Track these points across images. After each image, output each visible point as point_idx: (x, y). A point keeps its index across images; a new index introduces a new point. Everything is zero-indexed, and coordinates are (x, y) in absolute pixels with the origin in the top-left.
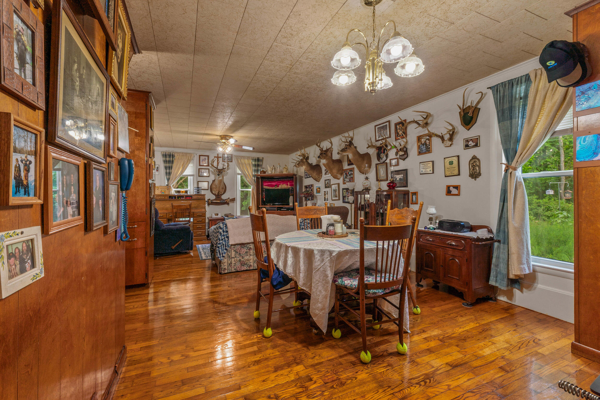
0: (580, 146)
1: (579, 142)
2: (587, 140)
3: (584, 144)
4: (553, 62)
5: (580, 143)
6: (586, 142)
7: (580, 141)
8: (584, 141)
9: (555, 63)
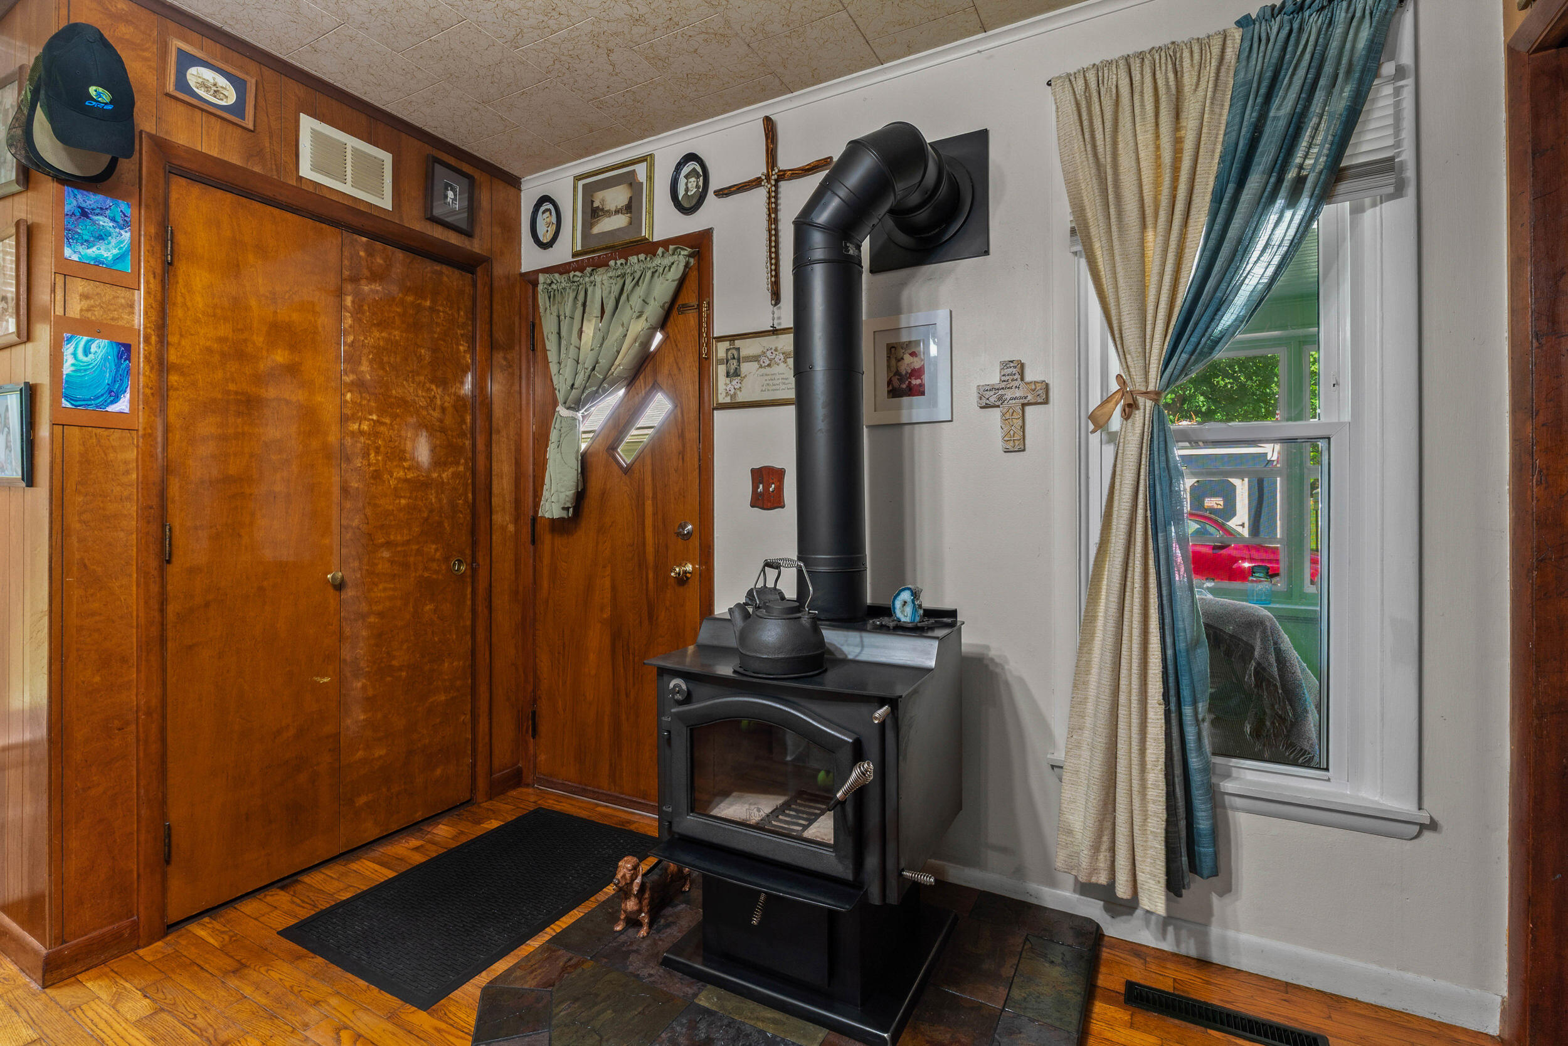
0: (73, 361)
1: (71, 350)
2: (92, 350)
3: (85, 359)
4: (106, 97)
5: (74, 355)
6: (91, 356)
7: (76, 348)
8: (86, 352)
9: (111, 103)
